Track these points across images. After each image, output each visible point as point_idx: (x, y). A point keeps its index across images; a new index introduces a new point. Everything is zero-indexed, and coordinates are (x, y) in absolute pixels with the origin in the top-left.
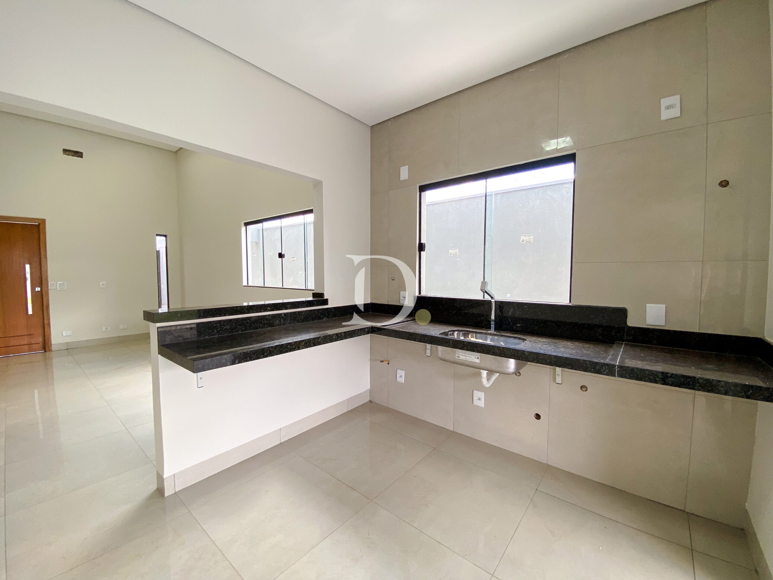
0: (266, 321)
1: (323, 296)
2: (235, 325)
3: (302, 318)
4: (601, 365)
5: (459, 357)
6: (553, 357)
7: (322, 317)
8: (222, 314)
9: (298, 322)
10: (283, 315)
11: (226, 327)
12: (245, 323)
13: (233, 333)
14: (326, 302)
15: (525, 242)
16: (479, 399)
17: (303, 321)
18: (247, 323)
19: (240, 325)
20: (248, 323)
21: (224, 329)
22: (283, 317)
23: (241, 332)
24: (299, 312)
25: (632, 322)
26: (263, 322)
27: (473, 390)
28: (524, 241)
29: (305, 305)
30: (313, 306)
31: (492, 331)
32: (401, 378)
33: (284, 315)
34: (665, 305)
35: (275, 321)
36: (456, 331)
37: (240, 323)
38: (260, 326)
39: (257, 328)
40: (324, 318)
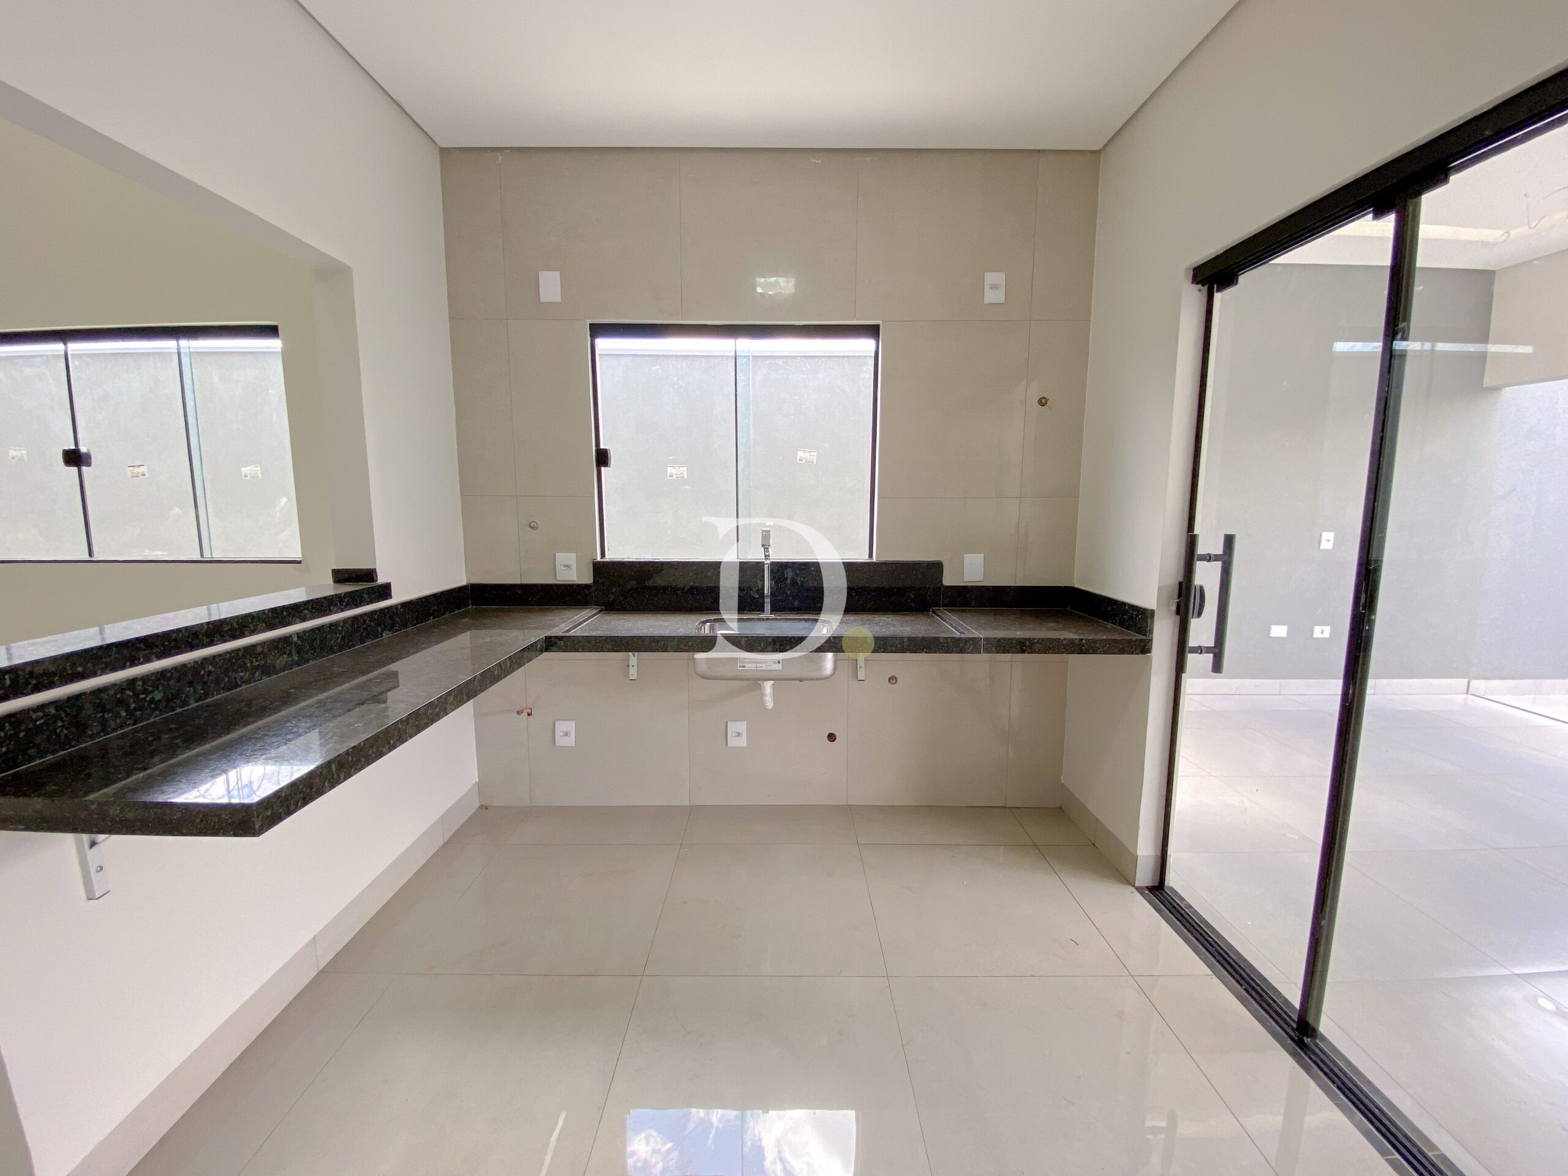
0: (257, 661)
1: (375, 578)
2: (176, 685)
3: (339, 640)
4: (964, 641)
5: (744, 667)
6: (906, 640)
7: (380, 629)
8: (139, 660)
9: (332, 651)
10: (295, 639)
11: (151, 696)
12: (203, 677)
13: (174, 709)
14: (385, 591)
15: (804, 461)
16: (739, 735)
17: (341, 648)
18: (208, 675)
19: (191, 684)
20: (210, 673)
21: (146, 704)
22: (296, 643)
23: (196, 704)
24: (331, 625)
25: (948, 580)
26: (249, 665)
27: (727, 722)
28: (802, 460)
29: (344, 604)
30: (361, 605)
31: (767, 614)
32: (566, 737)
33: (298, 637)
34: (982, 555)
35: (278, 658)
36: (708, 621)
37: (191, 678)
38: (242, 678)
39: (237, 686)
40: (384, 634)
